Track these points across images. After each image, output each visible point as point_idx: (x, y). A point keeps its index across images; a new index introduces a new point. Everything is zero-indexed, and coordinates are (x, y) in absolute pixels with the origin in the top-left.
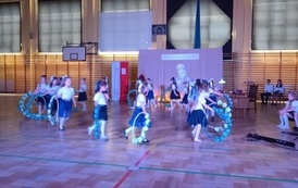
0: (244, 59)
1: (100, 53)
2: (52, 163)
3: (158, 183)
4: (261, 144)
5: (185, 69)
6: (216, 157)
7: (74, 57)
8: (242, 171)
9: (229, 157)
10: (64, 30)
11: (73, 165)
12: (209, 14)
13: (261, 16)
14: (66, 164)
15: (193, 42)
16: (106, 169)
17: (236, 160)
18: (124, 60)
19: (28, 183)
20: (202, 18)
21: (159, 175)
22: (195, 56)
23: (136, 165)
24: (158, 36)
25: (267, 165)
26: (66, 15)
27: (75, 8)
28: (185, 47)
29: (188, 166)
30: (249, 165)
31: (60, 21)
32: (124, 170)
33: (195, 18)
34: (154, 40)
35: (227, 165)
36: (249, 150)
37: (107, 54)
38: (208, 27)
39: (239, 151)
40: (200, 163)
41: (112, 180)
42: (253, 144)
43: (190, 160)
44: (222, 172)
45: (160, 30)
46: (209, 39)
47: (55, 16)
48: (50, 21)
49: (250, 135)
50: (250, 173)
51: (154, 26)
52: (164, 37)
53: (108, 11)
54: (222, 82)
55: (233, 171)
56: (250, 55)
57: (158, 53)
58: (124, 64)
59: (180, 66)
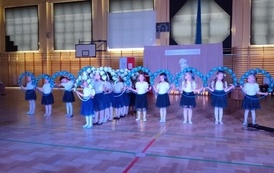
0: (244, 53)
1: (109, 50)
2: (67, 149)
3: (163, 169)
4: (261, 134)
5: (187, 63)
6: (218, 146)
7: (86, 53)
8: (243, 159)
9: (230, 146)
10: (77, 30)
11: (86, 151)
12: (210, 12)
13: (259, 13)
14: (80, 151)
15: (194, 38)
16: (115, 156)
17: (236, 148)
18: (130, 56)
19: (47, 168)
20: (204, 16)
21: (164, 161)
22: (196, 51)
23: (144, 152)
24: (162, 33)
25: (267, 153)
26: (78, 16)
27: (86, 9)
28: (187, 43)
29: (192, 153)
30: (250, 153)
31: (73, 21)
32: (132, 156)
33: (196, 16)
34: (158, 37)
35: (228, 153)
36: (249, 139)
37: (115, 51)
38: (208, 24)
39: (240, 140)
40: (202, 151)
41: (122, 166)
42: (253, 134)
43: (193, 149)
44: (224, 160)
45: (163, 27)
46: (209, 35)
47: (68, 17)
48: (64, 22)
49: (250, 125)
50: (250, 161)
51: (158, 24)
52: (167, 34)
53: (116, 11)
56: (249, 49)
57: (162, 49)
58: (131, 60)
59: (182, 61)
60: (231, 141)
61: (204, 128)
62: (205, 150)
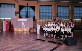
6: (27, 46)
8: (32, 49)
17: (31, 46)
25: (38, 46)
29: (19, 49)
30: (34, 47)
35: (29, 48)
39: (33, 43)
40: (22, 48)
49: (36, 39)
50: (33, 49)
51: (16, 12)
52: (19, 15)
54: (32, 26)
55: (29, 49)
56: (39, 20)
60: (30, 44)
61: (25, 41)
62: (23, 48)
